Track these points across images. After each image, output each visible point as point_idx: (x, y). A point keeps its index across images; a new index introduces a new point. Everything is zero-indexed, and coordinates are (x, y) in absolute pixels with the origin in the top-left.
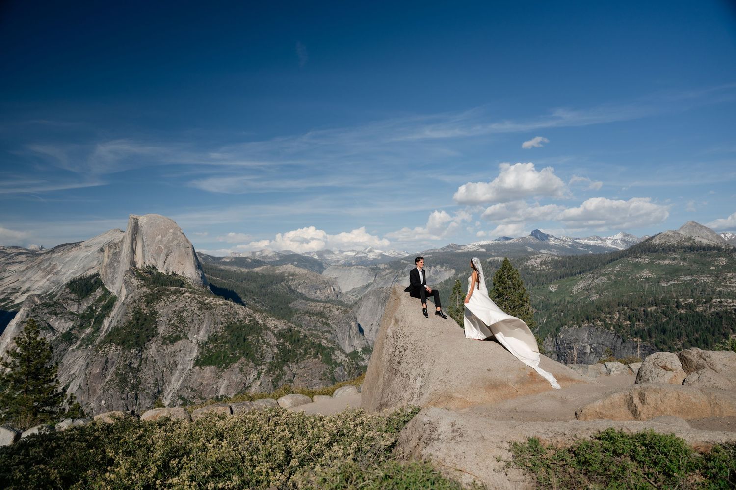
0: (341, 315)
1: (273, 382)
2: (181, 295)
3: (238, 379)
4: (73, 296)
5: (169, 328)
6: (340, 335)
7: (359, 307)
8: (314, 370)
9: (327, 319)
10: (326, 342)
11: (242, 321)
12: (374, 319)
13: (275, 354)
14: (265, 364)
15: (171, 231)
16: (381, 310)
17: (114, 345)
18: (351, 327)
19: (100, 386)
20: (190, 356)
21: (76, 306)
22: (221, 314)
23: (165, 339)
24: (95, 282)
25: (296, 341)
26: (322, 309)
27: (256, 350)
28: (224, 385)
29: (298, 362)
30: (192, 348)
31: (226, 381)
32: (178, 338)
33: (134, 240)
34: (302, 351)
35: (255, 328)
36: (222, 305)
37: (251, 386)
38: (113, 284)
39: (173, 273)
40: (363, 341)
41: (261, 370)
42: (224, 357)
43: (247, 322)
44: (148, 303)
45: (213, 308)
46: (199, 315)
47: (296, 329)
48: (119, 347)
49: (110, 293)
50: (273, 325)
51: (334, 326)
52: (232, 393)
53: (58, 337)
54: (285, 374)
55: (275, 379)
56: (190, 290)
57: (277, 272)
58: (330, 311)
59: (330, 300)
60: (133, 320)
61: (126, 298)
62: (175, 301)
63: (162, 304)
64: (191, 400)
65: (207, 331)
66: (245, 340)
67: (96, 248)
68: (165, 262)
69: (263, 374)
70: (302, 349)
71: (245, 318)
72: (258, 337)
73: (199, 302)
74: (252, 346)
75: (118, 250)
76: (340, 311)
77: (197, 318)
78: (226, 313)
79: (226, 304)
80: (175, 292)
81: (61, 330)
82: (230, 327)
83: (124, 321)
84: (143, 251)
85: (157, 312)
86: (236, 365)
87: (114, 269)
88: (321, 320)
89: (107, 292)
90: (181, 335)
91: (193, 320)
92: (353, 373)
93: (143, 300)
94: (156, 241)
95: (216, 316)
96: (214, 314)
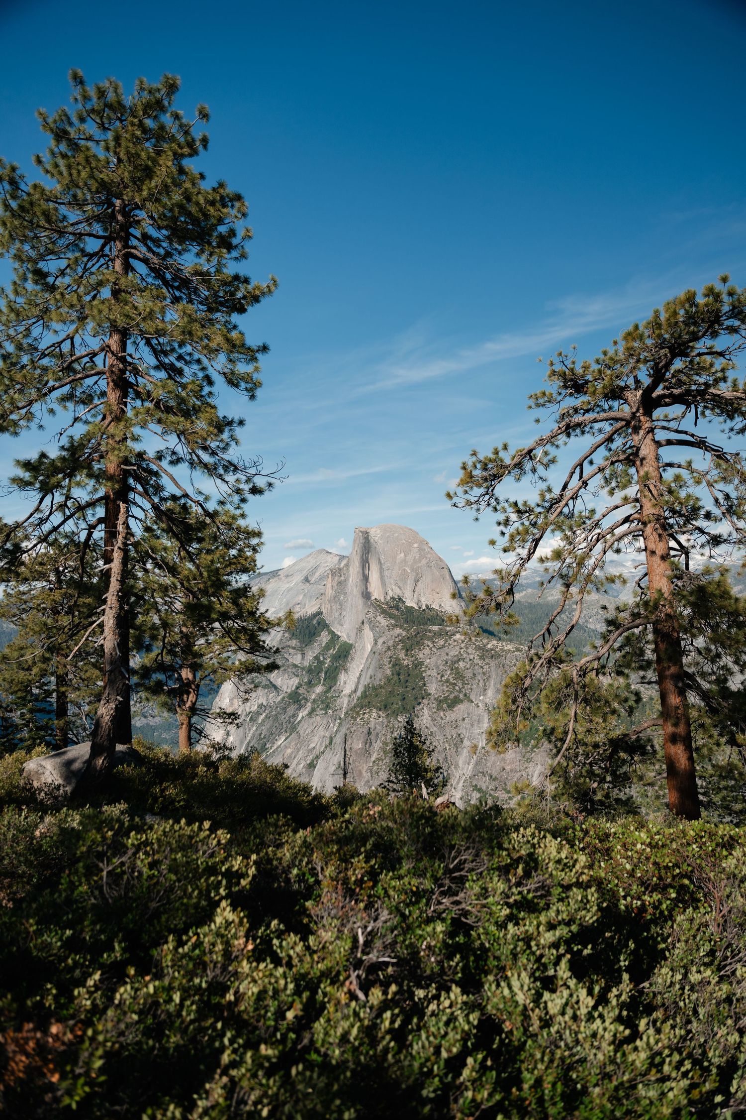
2: (450, 638)
4: (294, 643)
5: (443, 685)
15: (416, 545)
17: (375, 711)
19: (365, 768)
20: (480, 728)
21: (299, 657)
23: (440, 702)
24: (319, 623)
28: (537, 772)
30: (479, 716)
31: (539, 766)
32: (456, 701)
33: (365, 563)
36: (514, 652)
38: (342, 625)
39: (427, 606)
44: (408, 650)
45: (500, 656)
46: (482, 667)
48: (381, 713)
49: (339, 637)
53: (284, 698)
56: (461, 630)
60: (393, 674)
61: (375, 644)
62: (443, 646)
63: (427, 651)
64: (492, 792)
65: (498, 690)
67: (299, 578)
68: (414, 591)
73: (478, 648)
75: (343, 578)
77: (480, 671)
79: (517, 650)
80: (440, 634)
81: (285, 688)
83: (379, 675)
84: (382, 578)
85: (421, 664)
87: (341, 605)
89: (334, 637)
90: (461, 696)
91: (474, 675)
93: (399, 647)
94: (398, 561)
95: (507, 668)
96: (503, 666)
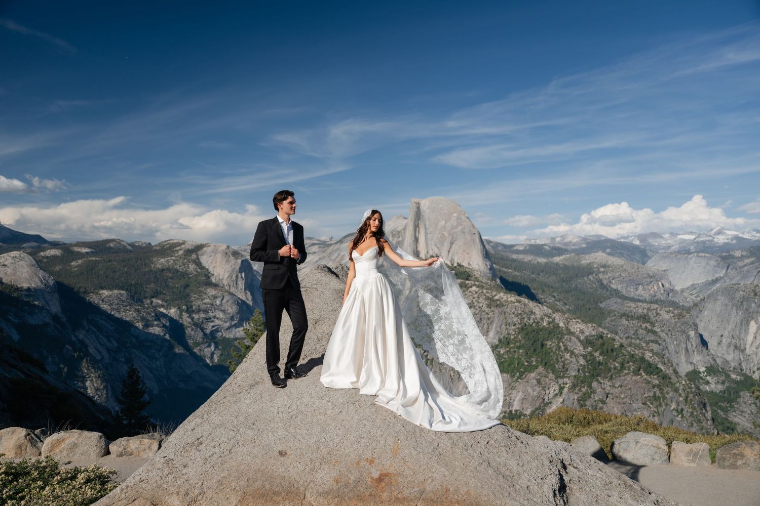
0: (673, 321)
1: (578, 400)
2: (468, 289)
3: (535, 393)
6: (672, 348)
7: (701, 311)
8: (634, 391)
9: (653, 324)
10: (651, 355)
11: (538, 323)
12: (725, 329)
13: (581, 365)
14: (569, 378)
15: (455, 215)
16: (735, 316)
18: (688, 337)
22: (514, 313)
25: (609, 351)
26: (645, 311)
27: (557, 359)
28: (518, 398)
29: (611, 378)
31: (521, 394)
33: (416, 227)
34: (617, 365)
35: (554, 331)
36: (514, 303)
37: (551, 403)
39: (458, 263)
40: (708, 358)
41: (564, 384)
42: (518, 364)
43: (545, 324)
45: (503, 305)
46: (488, 314)
47: (609, 336)
50: (578, 330)
51: (663, 335)
52: (528, 408)
54: (594, 392)
55: (582, 397)
56: (477, 283)
57: (583, 262)
58: (657, 314)
59: (657, 300)
61: (410, 292)
65: (497, 333)
66: (542, 345)
68: (449, 252)
69: (566, 390)
70: (618, 363)
71: (542, 319)
72: (559, 343)
73: (488, 298)
74: (551, 354)
75: (400, 239)
76: (672, 315)
77: (486, 316)
78: (519, 312)
79: (519, 301)
82: (523, 329)
84: (426, 239)
86: (533, 375)
88: (643, 326)
91: (481, 319)
92: (691, 400)
94: (439, 227)
95: (507, 315)
96: (505, 313)
